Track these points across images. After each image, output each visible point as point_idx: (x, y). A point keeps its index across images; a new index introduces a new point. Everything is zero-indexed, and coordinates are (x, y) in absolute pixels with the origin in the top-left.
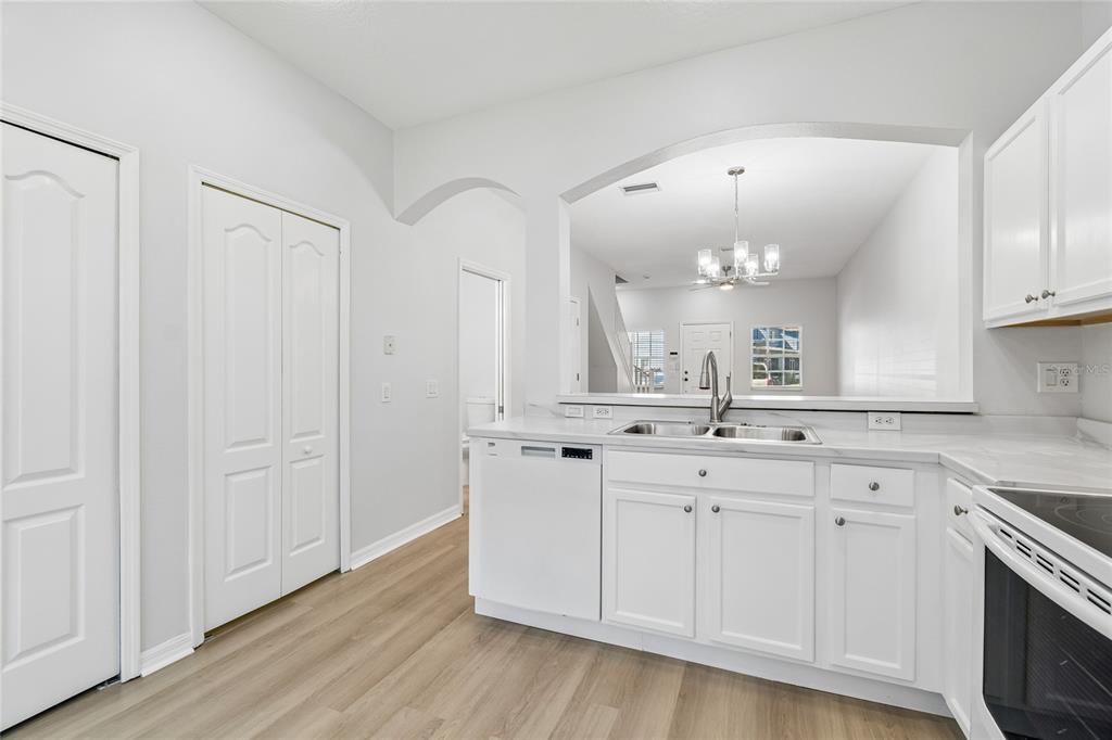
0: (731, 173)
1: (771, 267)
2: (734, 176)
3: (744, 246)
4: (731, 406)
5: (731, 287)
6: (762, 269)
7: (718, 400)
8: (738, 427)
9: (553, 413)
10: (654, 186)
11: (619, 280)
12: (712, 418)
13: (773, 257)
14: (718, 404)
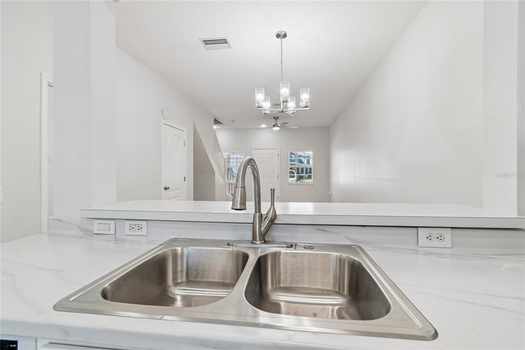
0: (278, 36)
1: (304, 103)
2: (279, 40)
3: (287, 86)
4: (276, 222)
5: (278, 128)
6: (298, 106)
7: (261, 216)
8: (283, 250)
9: (82, 230)
10: (224, 41)
11: (217, 122)
12: (254, 238)
13: (305, 97)
14: (261, 221)
